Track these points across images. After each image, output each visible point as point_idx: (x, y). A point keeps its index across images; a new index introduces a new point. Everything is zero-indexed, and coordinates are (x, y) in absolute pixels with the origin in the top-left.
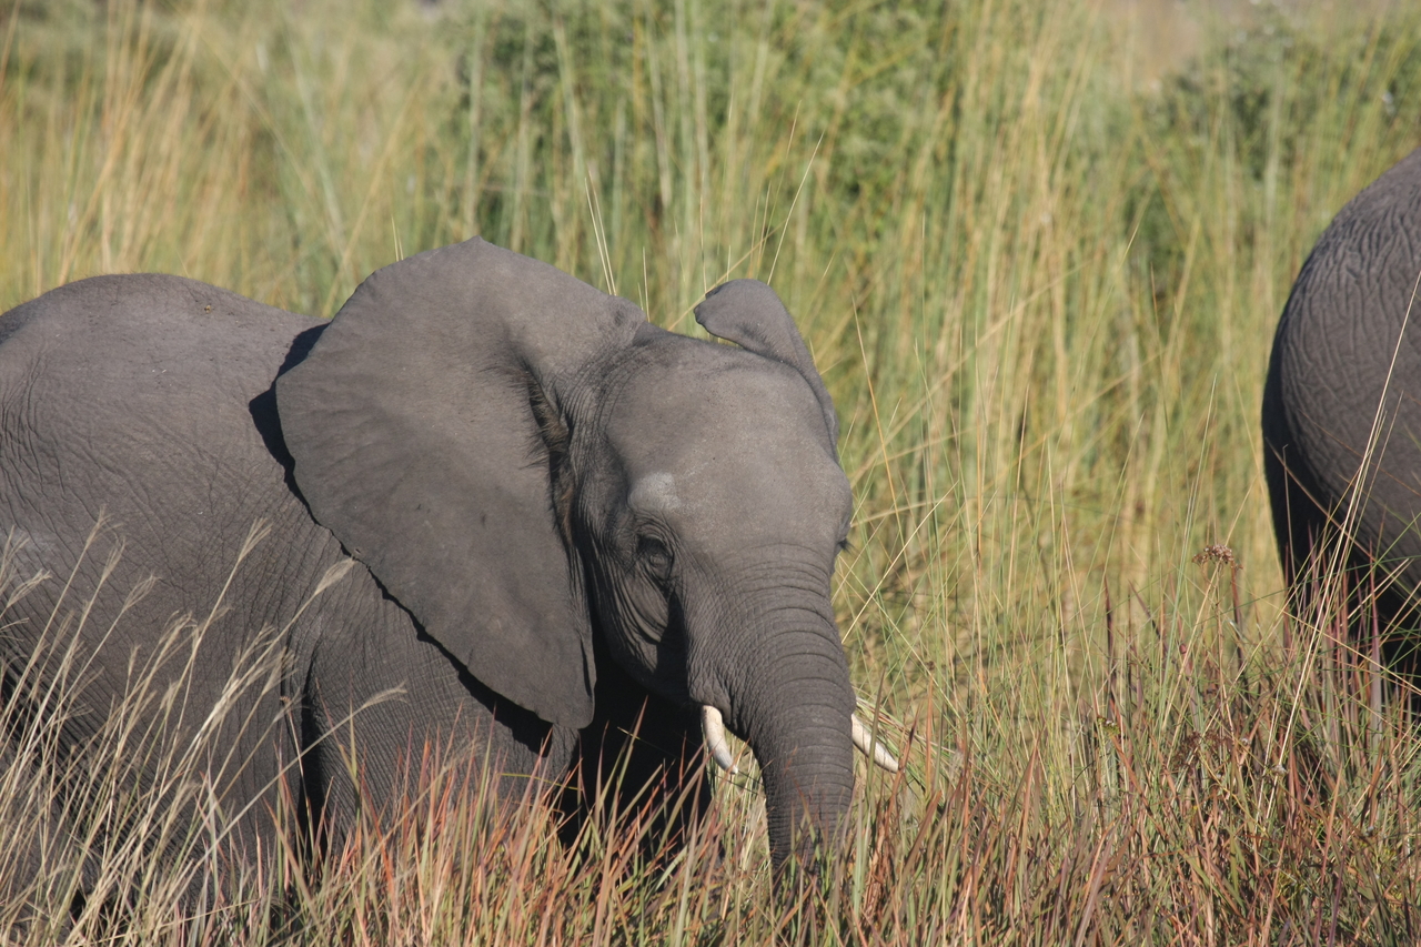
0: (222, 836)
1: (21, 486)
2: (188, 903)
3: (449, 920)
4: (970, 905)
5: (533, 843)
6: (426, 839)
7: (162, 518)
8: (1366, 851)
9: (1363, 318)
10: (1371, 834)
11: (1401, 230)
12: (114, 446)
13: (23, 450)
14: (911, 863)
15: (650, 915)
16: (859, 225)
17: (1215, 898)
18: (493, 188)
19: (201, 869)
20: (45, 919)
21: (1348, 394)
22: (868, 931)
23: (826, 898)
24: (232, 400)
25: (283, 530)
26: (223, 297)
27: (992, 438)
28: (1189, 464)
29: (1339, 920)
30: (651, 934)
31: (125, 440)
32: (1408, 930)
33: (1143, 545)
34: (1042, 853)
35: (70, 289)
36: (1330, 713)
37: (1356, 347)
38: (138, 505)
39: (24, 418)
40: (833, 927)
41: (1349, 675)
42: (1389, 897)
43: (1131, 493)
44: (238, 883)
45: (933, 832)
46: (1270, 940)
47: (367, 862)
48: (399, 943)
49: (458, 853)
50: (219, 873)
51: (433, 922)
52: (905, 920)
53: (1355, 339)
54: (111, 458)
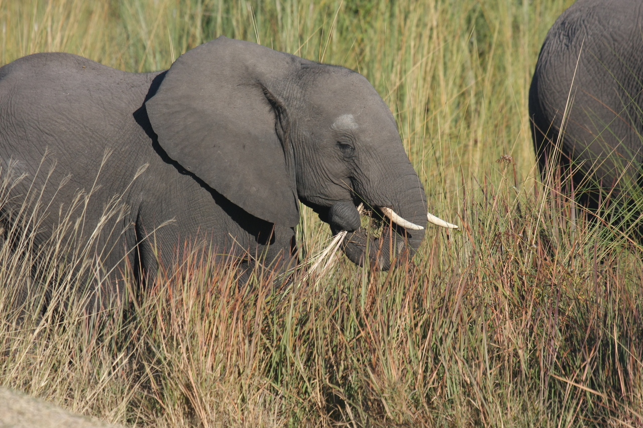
0: (102, 281)
1: (9, 140)
2: (90, 309)
3: (196, 314)
4: (409, 304)
5: (230, 282)
6: (186, 281)
7: (70, 154)
8: (570, 279)
9: (569, 62)
10: (572, 272)
11: (583, 26)
12: (49, 125)
13: (8, 124)
14: (385, 288)
15: (278, 311)
16: (359, 27)
17: (509, 300)
18: (207, 14)
19: (94, 295)
20: (30, 316)
21: (563, 93)
22: (367, 316)
23: (350, 302)
24: (97, 106)
25: (123, 159)
26: (90, 62)
27: (414, 113)
28: (495, 123)
29: (559, 307)
30: (279, 318)
31: (54, 122)
32: (587, 310)
33: (478, 156)
34: (438, 281)
35: (27, 59)
36: (555, 224)
37: (566, 74)
38: (60, 149)
39: (9, 111)
40: (353, 314)
41: (562, 207)
42: (579, 297)
43: (472, 135)
44: (109, 300)
45: (393, 274)
46: (532, 316)
47: (162, 291)
48: (176, 323)
49: (199, 288)
50: (102, 295)
51: (189, 314)
52: (383, 311)
53: (566, 71)
54: (48, 130)
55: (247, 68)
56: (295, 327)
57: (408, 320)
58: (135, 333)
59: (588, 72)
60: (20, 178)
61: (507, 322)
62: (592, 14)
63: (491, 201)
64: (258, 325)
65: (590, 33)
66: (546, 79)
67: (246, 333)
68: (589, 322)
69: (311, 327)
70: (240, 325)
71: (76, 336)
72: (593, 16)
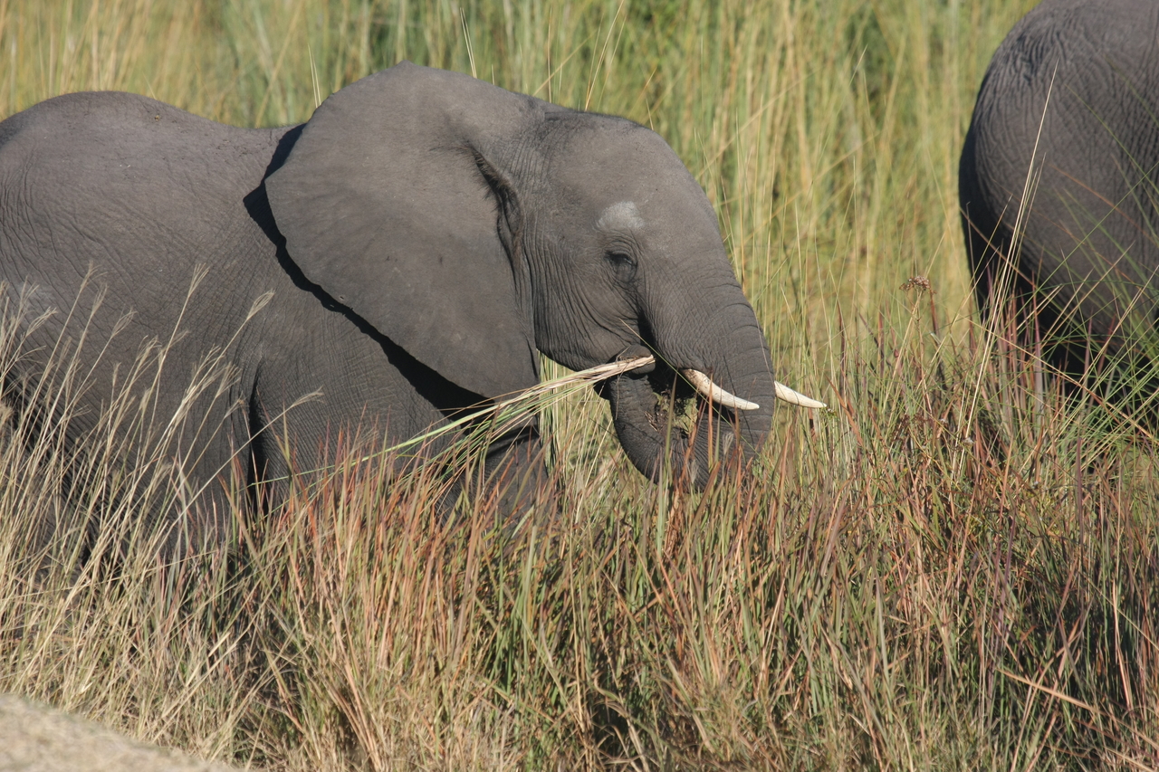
0: (190, 504)
1: (22, 249)
2: (167, 553)
3: (359, 562)
4: (742, 545)
5: (421, 504)
6: (341, 504)
7: (131, 274)
8: (1033, 500)
9: (1032, 109)
10: (1036, 487)
11: (1058, 43)
12: (94, 221)
13: (21, 220)
14: (699, 515)
15: (507, 557)
16: (653, 45)
17: (923, 537)
18: (380, 21)
19: (175, 529)
20: (60, 567)
21: (1022, 165)
22: (668, 566)
23: (636, 542)
24: (181, 187)
25: (227, 283)
26: (168, 109)
28: (898, 218)
29: (1013, 550)
30: (509, 570)
31: (102, 217)
32: (1064, 557)
33: (867, 277)
34: (795, 504)
35: (55, 103)
36: (1007, 402)
37: (1027, 130)
39: (22, 196)
40: (642, 563)
41: (1019, 370)
42: (1050, 533)
43: (857, 241)
45: (715, 491)
46: (964, 567)
47: (298, 521)
48: (322, 580)
49: (365, 514)
51: (347, 563)
52: (695, 557)
53: (1026, 124)
54: (92, 230)
55: (448, 119)
56: (537, 586)
57: (741, 575)
58: (249, 597)
59: (1066, 125)
60: (41, 318)
61: (920, 578)
62: (1073, 21)
63: (891, 360)
64: (472, 583)
65: (1070, 55)
66: (991, 139)
67: (450, 597)
68: (1067, 577)
69: (566, 586)
70: (438, 582)
71: (143, 602)
72: (1075, 25)
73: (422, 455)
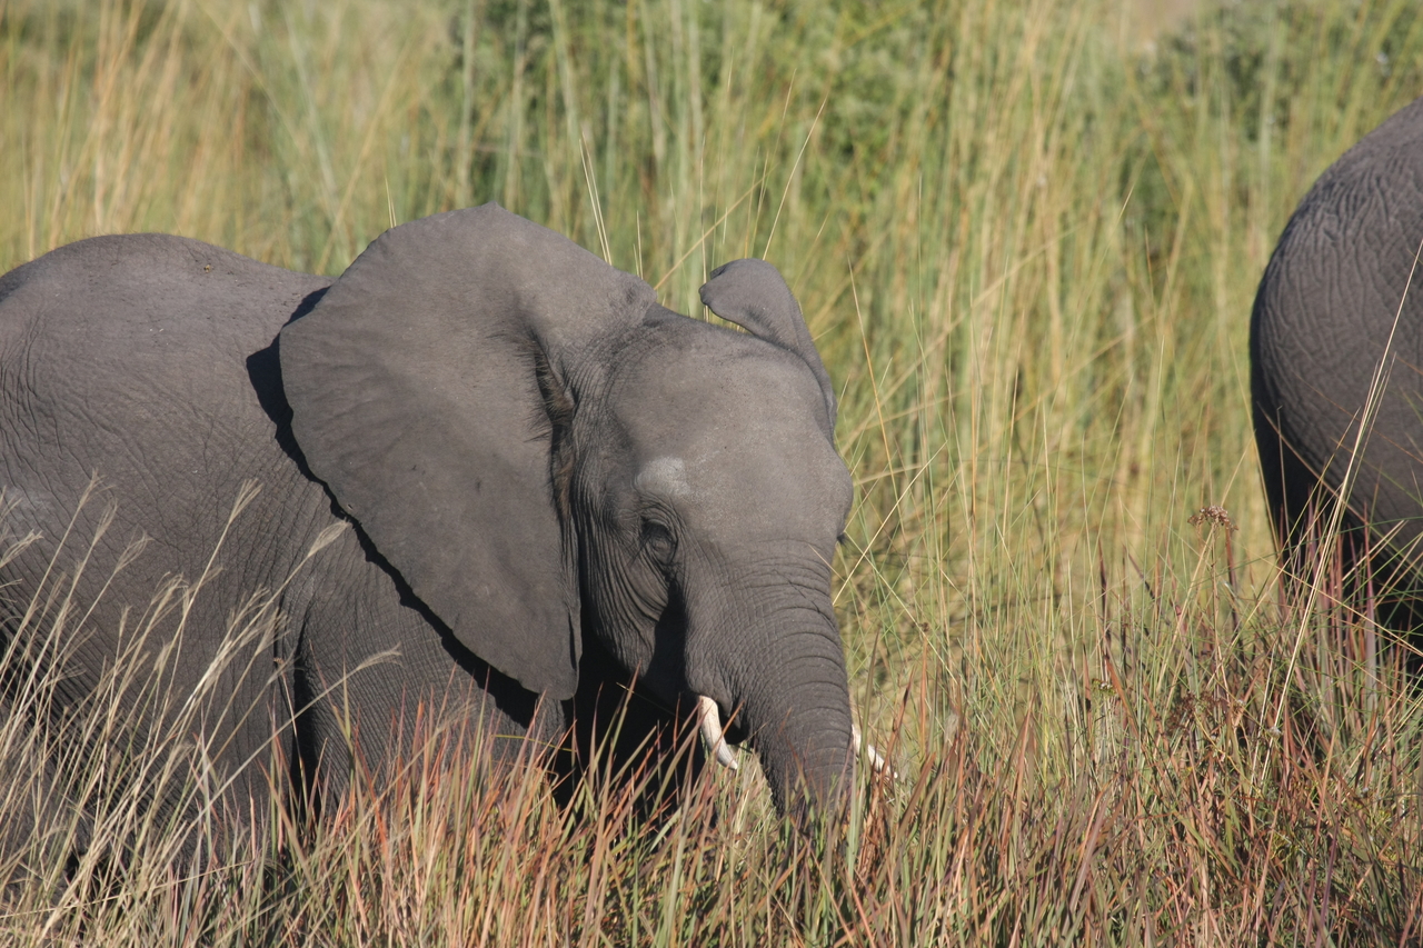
0: (215, 798)
1: (19, 446)
2: (182, 863)
3: (443, 881)
4: (964, 866)
5: (528, 804)
6: (420, 800)
7: (157, 476)
8: (1361, 812)
9: (1339, 280)
10: (1366, 795)
11: (1377, 192)
12: (110, 405)
13: (21, 410)
14: (906, 825)
15: (644, 877)
16: (853, 187)
17: (1210, 860)
18: (486, 149)
19: (195, 830)
20: (38, 880)
21: (1325, 357)
22: (862, 892)
23: (820, 860)
24: (227, 358)
25: (276, 489)
26: (221, 256)
27: (986, 399)
28: (1184, 426)
29: (1333, 881)
30: (645, 895)
31: (121, 399)
32: (1402, 890)
33: (1138, 508)
34: (1037, 814)
35: (75, 249)
36: (1327, 678)
37: (1332, 310)
38: (133, 464)
39: (23, 378)
40: (827, 888)
41: (1344, 635)
42: (1382, 857)
43: (1126, 455)
44: (231, 844)
45: (927, 793)
46: (1265, 902)
47: (361, 824)
48: (393, 904)
49: (452, 815)
50: (213, 835)
51: (427, 883)
52: (900, 881)
53: (1331, 301)
54: (107, 417)
56: (684, 917)
57: (963, 907)
58: (293, 926)
59: (1387, 305)
60: (21, 544)
61: (1205, 916)
62: (1400, 163)
63: (1171, 617)
64: (595, 911)
65: (1395, 210)
66: (1282, 320)
67: (565, 929)
68: (1405, 920)
69: (723, 918)
70: (550, 909)
71: (147, 930)
72: (1401, 168)
73: (530, 737)
